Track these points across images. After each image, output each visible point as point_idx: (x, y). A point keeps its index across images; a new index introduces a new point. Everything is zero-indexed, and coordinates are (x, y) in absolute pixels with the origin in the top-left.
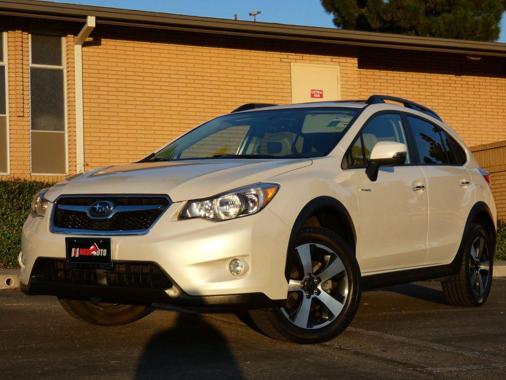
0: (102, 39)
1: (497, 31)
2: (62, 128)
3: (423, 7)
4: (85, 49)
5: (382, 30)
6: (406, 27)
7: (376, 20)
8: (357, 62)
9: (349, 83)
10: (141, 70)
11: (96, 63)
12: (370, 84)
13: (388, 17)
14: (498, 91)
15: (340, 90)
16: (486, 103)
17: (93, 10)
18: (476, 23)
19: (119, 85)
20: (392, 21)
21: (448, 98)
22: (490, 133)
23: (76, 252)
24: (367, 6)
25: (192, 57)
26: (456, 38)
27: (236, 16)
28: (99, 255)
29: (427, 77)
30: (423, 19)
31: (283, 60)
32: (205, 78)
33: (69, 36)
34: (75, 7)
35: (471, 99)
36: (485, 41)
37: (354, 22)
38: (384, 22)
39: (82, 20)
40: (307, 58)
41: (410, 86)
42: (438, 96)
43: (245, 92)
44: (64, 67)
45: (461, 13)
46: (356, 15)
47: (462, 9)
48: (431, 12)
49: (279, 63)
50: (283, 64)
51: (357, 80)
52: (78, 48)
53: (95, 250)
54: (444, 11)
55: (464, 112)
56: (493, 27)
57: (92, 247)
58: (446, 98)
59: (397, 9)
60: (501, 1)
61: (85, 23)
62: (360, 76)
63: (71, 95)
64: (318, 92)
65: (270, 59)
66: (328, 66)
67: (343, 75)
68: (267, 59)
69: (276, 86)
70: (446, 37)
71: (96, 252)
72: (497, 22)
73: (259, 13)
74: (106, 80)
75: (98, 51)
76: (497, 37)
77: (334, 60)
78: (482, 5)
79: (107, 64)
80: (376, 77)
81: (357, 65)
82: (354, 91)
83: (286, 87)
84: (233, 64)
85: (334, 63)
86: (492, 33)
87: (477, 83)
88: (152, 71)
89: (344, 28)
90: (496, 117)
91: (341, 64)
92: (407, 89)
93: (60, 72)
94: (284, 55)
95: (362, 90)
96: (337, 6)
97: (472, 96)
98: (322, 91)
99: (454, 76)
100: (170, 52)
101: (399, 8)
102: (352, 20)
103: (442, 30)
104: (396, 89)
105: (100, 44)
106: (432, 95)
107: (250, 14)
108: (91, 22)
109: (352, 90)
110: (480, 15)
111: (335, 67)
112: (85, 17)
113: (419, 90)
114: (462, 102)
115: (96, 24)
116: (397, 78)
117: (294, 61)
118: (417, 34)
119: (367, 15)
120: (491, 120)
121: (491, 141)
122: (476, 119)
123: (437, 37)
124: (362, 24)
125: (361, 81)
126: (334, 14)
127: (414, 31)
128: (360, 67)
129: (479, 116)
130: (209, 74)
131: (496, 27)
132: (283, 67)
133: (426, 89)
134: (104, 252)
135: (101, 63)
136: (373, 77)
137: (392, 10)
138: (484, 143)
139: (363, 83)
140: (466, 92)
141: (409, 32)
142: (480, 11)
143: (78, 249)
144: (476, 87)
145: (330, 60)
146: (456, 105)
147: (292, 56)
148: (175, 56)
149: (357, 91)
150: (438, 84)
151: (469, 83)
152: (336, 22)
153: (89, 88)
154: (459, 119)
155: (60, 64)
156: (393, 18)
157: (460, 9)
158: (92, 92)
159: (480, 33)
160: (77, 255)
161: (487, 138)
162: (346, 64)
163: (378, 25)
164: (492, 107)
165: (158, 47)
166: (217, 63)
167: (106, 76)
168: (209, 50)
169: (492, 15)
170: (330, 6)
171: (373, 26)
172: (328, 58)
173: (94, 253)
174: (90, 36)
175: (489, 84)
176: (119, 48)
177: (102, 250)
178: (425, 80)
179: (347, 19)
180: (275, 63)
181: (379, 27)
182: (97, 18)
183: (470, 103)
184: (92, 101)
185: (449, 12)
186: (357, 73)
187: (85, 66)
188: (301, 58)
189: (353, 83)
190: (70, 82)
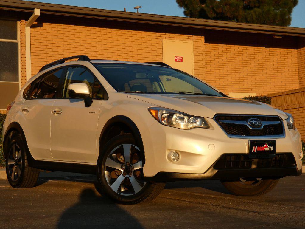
0: (43, 23)
1: (289, 20)
2: (18, 80)
3: (241, 5)
4: (32, 29)
5: (215, 18)
6: (230, 17)
7: (211, 13)
8: (204, 39)
9: (199, 52)
10: (68, 43)
11: (39, 38)
12: (212, 53)
13: (219, 11)
14: (292, 58)
15: (193, 57)
16: (285, 66)
17: (38, 5)
18: (276, 14)
19: (54, 53)
20: (222, 13)
21: (261, 62)
22: (288, 85)
23: (255, 149)
24: (206, 3)
25: (100, 35)
26: (264, 24)
27: (125, 9)
28: (268, 150)
29: (247, 49)
30: (241, 12)
31: (157, 38)
32: (108, 48)
33: (22, 21)
34: (26, 3)
35: (275, 63)
36: (281, 26)
37: (197, 13)
38: (217, 13)
39: (31, 11)
40: (173, 36)
41: (237, 54)
42: (255, 61)
43: (134, 58)
44: (18, 41)
45: (266, 8)
46: (198, 9)
47: (267, 5)
48: (247, 8)
49: (155, 40)
50: (158, 40)
51: (205, 50)
52: (28, 29)
53: (267, 147)
54: (255, 7)
55: (271, 71)
56: (287, 17)
57: (265, 146)
58: (259, 62)
59: (225, 5)
60: (292, 1)
61: (33, 13)
62: (206, 48)
63: (23, 59)
64: (179, 58)
65: (149, 37)
66: (186, 41)
67: (196, 47)
68: (148, 37)
69: (153, 54)
70: (257, 23)
71: (267, 148)
72: (289, 14)
73: (140, 7)
74: (46, 50)
75: (41, 31)
76: (289, 24)
77: (189, 38)
78: (280, 3)
79: (46, 39)
80: (216, 49)
81: (204, 41)
82: (203, 57)
83: (160, 55)
84: (126, 40)
85: (189, 40)
86: (286, 21)
87: (279, 53)
88: (75, 44)
89: (191, 17)
90: (291, 74)
91: (194, 40)
92: (235, 56)
93: (16, 44)
94: (158, 34)
95: (207, 57)
96: (186, 3)
97: (276, 61)
98: (182, 57)
99: (264, 48)
100: (86, 32)
101: (226, 5)
102: (196, 12)
103: (254, 19)
104: (228, 56)
105: (42, 26)
106: (251, 61)
107: (135, 8)
108: (37, 12)
109: (201, 57)
110: (278, 9)
111: (190, 42)
112: (33, 9)
113: (243, 57)
114: (270, 65)
115: (40, 13)
116: (229, 50)
117: (165, 38)
118: (238, 21)
119: (206, 9)
120: (288, 76)
121: (288, 89)
122: (279, 76)
123: (251, 23)
124: (203, 15)
125: (206, 51)
126: (184, 8)
127: (236, 19)
128: (205, 42)
129: (280, 74)
130: (111, 46)
131: (288, 17)
132: (157, 42)
133: (247, 56)
134: (272, 148)
135: (42, 39)
136: (214, 49)
137: (222, 6)
138: (283, 91)
139: (207, 53)
140: (272, 59)
141: (233, 20)
142: (278, 7)
143: (256, 147)
144: (278, 55)
145: (187, 37)
146: (266, 67)
147: (163, 35)
148: (89, 34)
149: (204, 57)
150: (255, 53)
151: (274, 53)
152: (185, 13)
153: (34, 54)
154: (268, 75)
155: (16, 39)
156: (222, 11)
157: (266, 6)
158: (37, 57)
159: (279, 21)
160: (256, 151)
161: (286, 88)
162: (197, 40)
163: (213, 15)
164: (288, 68)
165: (78, 28)
166: (116, 39)
167: (45, 47)
168: (111, 31)
169: (286, 9)
170: (182, 3)
171: (210, 16)
172: (186, 36)
173: (266, 149)
174: (36, 21)
175: (287, 53)
176: (53, 29)
177: (270, 147)
178: (246, 51)
179: (192, 11)
180: (153, 40)
181: (214, 17)
182: (41, 10)
183: (274, 65)
184: (37, 62)
185: (259, 7)
186: (204, 46)
187: (32, 41)
188: (169, 36)
189: (202, 52)
190: (23, 50)
